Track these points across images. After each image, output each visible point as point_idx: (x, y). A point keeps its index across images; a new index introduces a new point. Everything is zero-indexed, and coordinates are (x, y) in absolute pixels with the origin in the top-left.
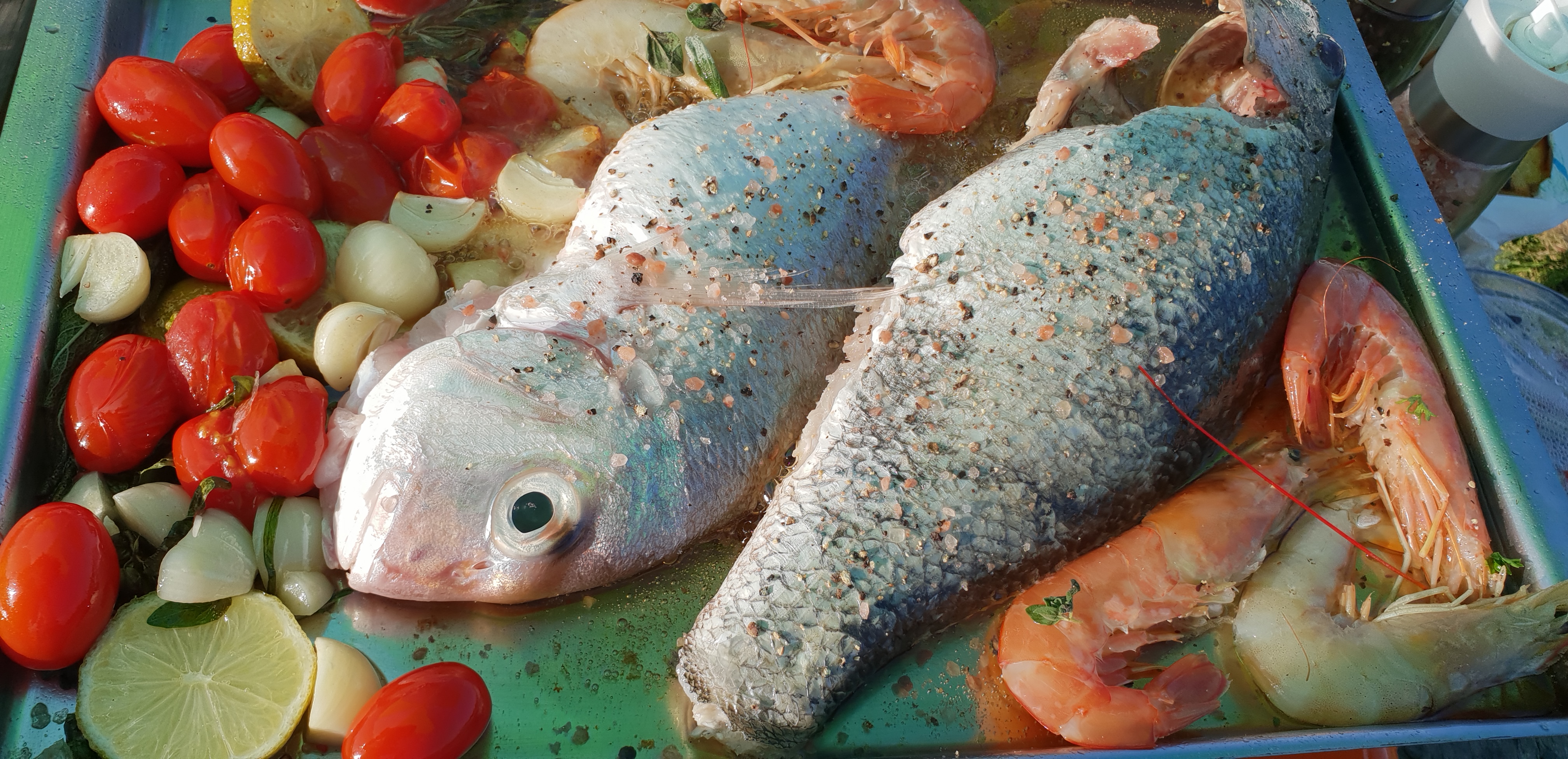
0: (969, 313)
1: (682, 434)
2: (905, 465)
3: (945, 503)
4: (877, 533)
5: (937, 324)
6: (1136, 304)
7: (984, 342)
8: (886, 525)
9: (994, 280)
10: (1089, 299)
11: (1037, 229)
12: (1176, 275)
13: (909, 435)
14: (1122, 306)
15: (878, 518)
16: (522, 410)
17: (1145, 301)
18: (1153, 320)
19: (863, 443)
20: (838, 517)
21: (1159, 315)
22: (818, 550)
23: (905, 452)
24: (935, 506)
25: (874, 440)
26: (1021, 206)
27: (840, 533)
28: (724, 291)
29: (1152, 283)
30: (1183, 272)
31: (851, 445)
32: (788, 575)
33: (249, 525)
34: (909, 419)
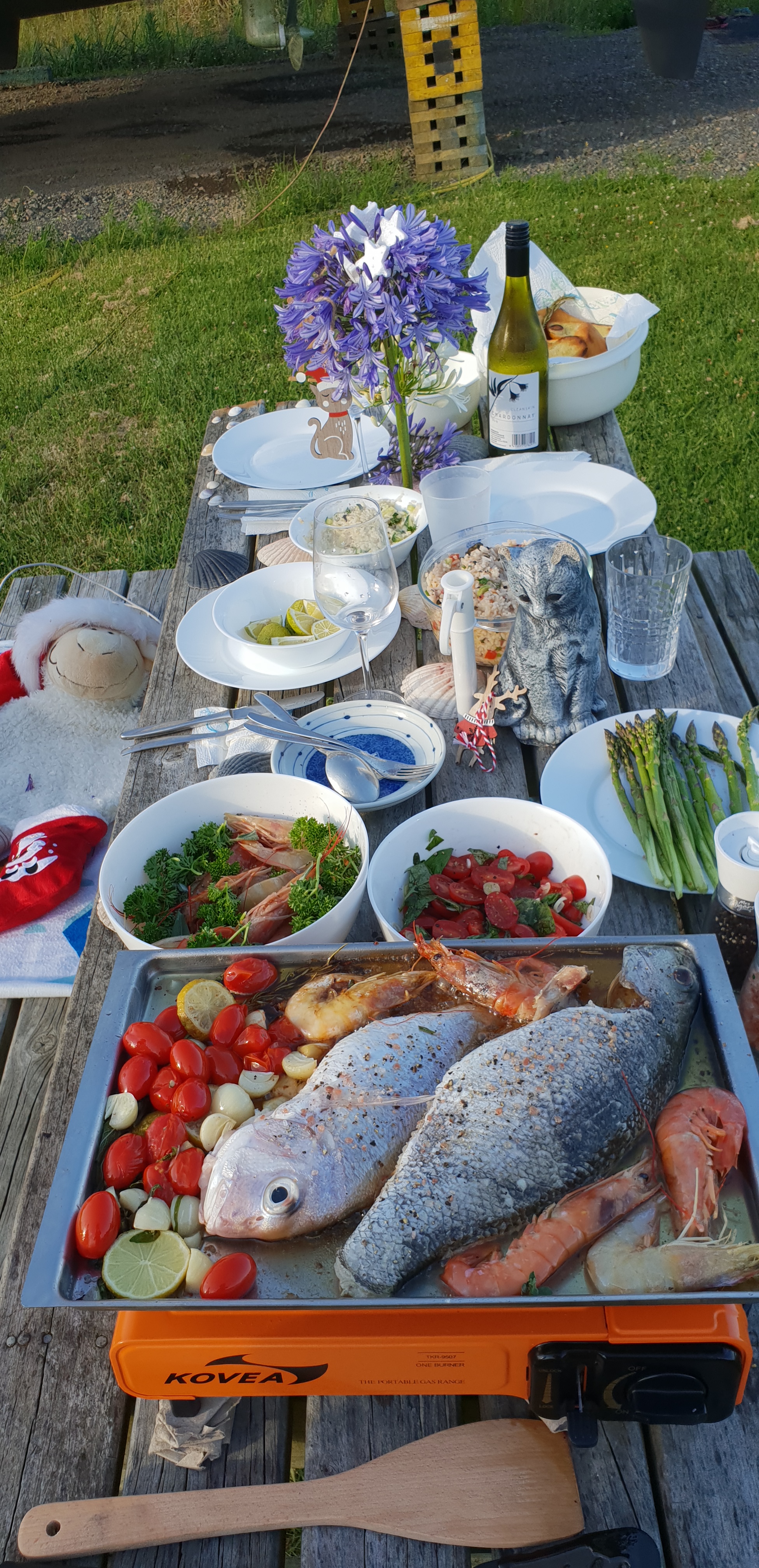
0: (465, 1105)
1: (342, 1161)
2: (434, 1173)
3: (450, 1189)
4: (420, 1202)
5: (453, 1111)
6: (542, 1096)
7: (473, 1117)
8: (424, 1199)
9: (477, 1090)
10: (519, 1095)
11: (498, 1066)
12: (563, 1082)
13: (437, 1161)
14: (535, 1097)
15: (420, 1196)
16: (277, 1152)
17: (546, 1095)
18: (551, 1103)
19: (417, 1165)
20: (403, 1197)
21: (554, 1101)
22: (394, 1211)
23: (434, 1168)
24: (447, 1190)
25: (421, 1163)
26: (491, 1057)
27: (404, 1203)
28: (365, 1100)
29: (549, 1086)
30: (567, 1081)
31: (411, 1166)
32: (381, 1221)
33: (169, 1205)
34: (438, 1153)
